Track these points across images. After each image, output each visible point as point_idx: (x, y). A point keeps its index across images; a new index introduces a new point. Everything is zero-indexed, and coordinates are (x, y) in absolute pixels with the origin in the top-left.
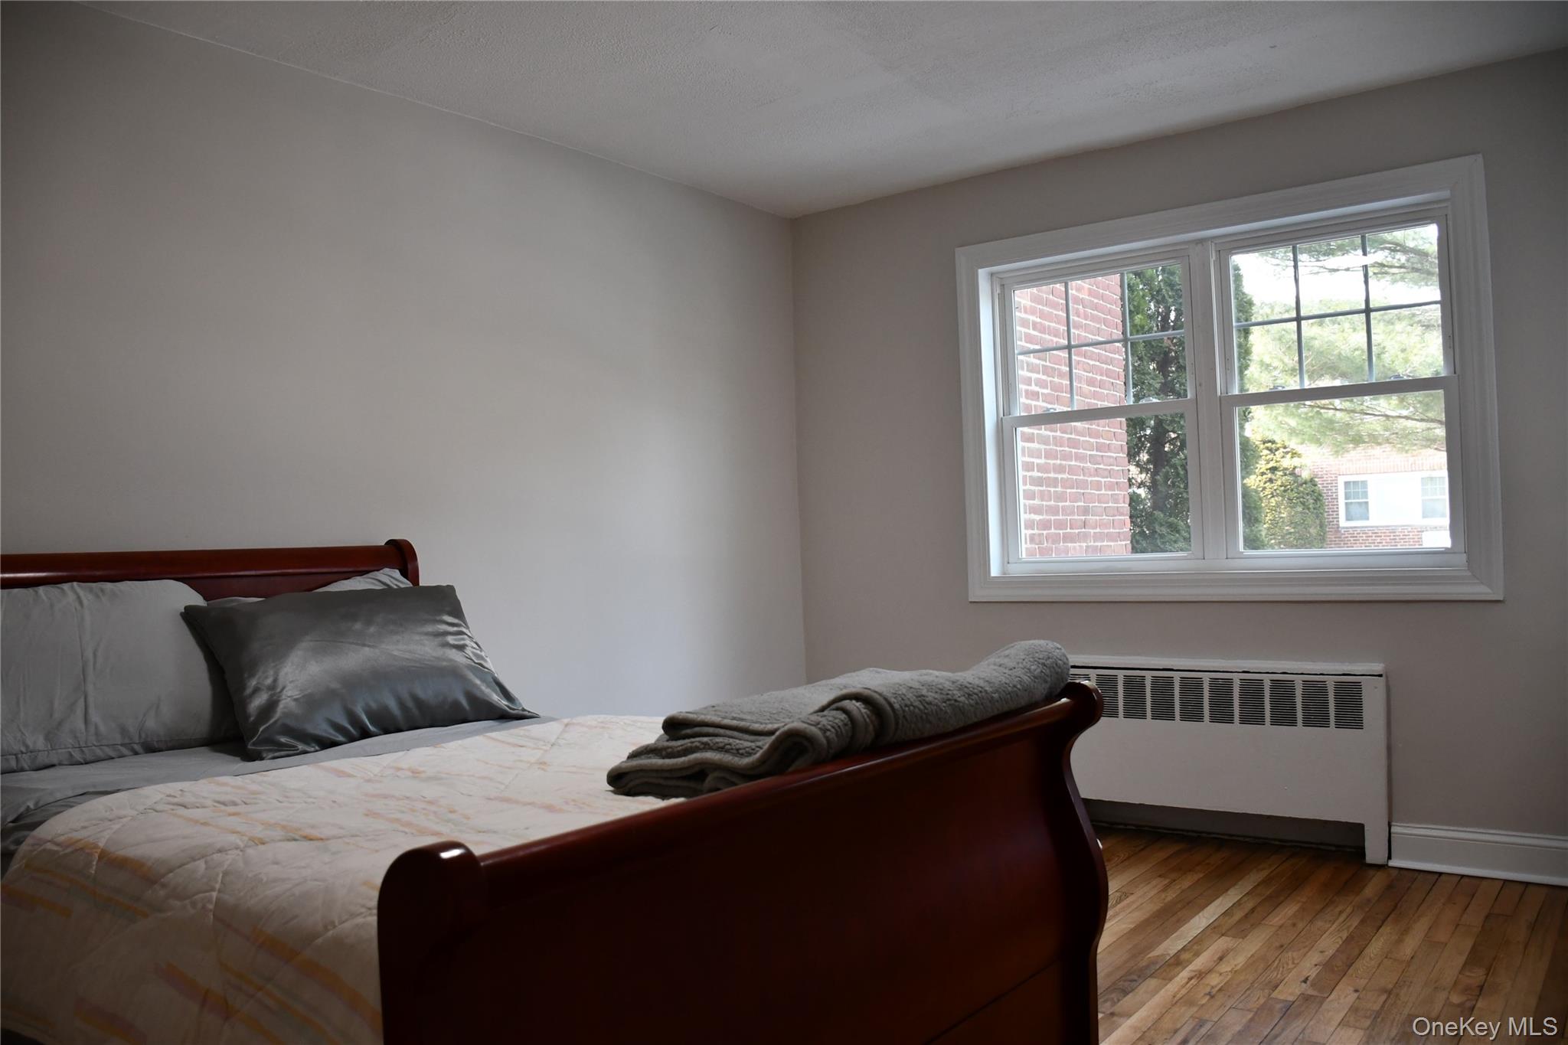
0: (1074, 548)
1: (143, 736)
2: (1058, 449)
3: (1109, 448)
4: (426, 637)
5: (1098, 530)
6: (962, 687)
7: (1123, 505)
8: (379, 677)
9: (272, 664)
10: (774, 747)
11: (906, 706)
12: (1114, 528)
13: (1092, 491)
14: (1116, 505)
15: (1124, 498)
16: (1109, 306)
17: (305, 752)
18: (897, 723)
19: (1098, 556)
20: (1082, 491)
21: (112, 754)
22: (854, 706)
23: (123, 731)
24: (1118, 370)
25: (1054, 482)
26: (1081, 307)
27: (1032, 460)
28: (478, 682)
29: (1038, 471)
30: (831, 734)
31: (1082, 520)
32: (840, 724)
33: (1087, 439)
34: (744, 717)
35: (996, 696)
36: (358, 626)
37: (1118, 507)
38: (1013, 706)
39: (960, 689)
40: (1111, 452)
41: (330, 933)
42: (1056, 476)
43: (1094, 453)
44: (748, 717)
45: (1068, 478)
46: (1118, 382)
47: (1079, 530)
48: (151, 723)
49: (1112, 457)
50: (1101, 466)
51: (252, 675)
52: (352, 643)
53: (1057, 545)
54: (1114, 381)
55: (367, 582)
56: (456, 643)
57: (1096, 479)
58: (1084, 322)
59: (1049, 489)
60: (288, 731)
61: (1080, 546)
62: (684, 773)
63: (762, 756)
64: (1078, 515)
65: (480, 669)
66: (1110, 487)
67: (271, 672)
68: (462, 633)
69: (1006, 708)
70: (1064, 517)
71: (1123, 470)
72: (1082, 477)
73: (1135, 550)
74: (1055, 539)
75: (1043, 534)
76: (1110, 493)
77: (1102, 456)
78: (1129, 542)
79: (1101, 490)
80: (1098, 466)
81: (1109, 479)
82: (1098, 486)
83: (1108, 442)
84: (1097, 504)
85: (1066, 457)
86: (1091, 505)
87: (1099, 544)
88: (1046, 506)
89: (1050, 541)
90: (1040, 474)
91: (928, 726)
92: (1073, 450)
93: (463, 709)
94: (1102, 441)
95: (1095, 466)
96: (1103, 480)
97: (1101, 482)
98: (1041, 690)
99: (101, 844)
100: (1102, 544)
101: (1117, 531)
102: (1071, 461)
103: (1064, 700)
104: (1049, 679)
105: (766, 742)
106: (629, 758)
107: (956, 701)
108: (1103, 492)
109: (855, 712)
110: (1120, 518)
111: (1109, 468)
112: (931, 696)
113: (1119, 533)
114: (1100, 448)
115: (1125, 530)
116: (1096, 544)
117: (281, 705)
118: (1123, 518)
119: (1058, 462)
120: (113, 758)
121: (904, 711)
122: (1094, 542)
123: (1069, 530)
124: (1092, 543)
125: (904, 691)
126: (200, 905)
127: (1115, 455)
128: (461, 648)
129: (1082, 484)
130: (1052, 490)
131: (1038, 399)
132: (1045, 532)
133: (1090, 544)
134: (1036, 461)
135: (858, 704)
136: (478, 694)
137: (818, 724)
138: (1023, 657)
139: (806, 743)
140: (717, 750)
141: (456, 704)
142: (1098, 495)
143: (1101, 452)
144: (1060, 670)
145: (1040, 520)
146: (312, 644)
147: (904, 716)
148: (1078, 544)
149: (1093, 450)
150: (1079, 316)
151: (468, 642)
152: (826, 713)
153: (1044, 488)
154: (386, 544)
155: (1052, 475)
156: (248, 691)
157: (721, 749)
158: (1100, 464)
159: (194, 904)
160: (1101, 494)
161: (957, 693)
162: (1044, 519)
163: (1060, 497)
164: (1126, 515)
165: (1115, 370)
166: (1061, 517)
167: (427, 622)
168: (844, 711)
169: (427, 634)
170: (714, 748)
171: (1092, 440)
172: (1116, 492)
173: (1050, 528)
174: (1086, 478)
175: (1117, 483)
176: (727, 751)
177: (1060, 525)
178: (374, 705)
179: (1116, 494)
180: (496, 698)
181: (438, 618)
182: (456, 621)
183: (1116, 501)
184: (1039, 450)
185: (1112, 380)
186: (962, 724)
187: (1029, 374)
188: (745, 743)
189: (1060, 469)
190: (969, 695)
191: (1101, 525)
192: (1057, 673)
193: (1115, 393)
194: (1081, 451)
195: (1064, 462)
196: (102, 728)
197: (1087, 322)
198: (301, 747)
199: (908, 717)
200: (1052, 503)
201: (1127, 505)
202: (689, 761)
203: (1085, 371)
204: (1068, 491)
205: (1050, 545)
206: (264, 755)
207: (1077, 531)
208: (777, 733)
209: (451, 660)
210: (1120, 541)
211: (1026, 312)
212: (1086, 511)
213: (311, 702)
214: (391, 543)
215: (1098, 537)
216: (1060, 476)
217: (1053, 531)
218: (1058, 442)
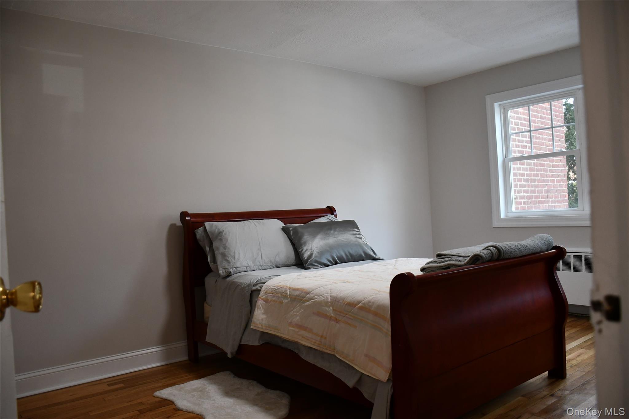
0: (543, 207)
1: (276, 263)
2: (536, 167)
3: (558, 166)
4: (351, 235)
5: (553, 199)
6: (521, 245)
7: (565, 189)
8: (339, 246)
9: (310, 243)
10: (471, 259)
11: (506, 249)
12: (560, 198)
13: (551, 184)
14: (561, 189)
15: (565, 186)
16: (558, 109)
17: (321, 268)
18: (504, 253)
19: (554, 209)
20: (546, 184)
21: (268, 268)
22: (492, 248)
23: (271, 261)
24: (562, 134)
25: (534, 181)
26: (545, 110)
27: (524, 172)
28: (366, 248)
29: (527, 176)
30: (487, 255)
31: (546, 195)
32: (489, 253)
33: (548, 163)
34: (459, 253)
35: (531, 248)
36: (332, 232)
37: (562, 190)
38: (536, 251)
39: (521, 246)
40: (559, 168)
41: (366, 300)
42: (534, 178)
43: (551, 168)
44: (461, 253)
45: (540, 179)
46: (562, 139)
47: (545, 199)
48: (278, 259)
49: (560, 170)
50: (555, 173)
51: (305, 246)
52: (331, 237)
53: (535, 205)
54: (560, 139)
55: (325, 219)
56: (359, 237)
57: (552, 178)
58: (546, 116)
59: (532, 183)
60: (317, 262)
61: (545, 205)
62: (443, 267)
63: (467, 262)
64: (544, 193)
65: (366, 244)
66: (558, 181)
67: (310, 245)
68: (361, 234)
69: (534, 252)
70: (538, 194)
71: (564, 175)
72: (546, 178)
73: (570, 207)
74: (534, 203)
75: (529, 201)
76: (559, 184)
77: (555, 169)
78: (567, 203)
79: (554, 183)
80: (553, 173)
81: (558, 179)
82: (553, 181)
83: (558, 164)
84: (553, 189)
85: (539, 170)
86: (550, 189)
87: (554, 204)
88: (530, 190)
89: (532, 204)
90: (528, 178)
91: (512, 255)
92: (542, 168)
93: (363, 256)
94: (555, 163)
95: (552, 174)
96: (555, 179)
97: (555, 180)
98: (544, 248)
99: (288, 286)
100: (555, 204)
101: (562, 199)
102: (541, 172)
103: (552, 251)
104: (547, 245)
105: (468, 258)
106: (426, 264)
107: (519, 248)
108: (556, 184)
109: (493, 251)
110: (563, 194)
111: (558, 174)
112: (513, 247)
113: (563, 200)
114: (554, 166)
115: (565, 199)
116: (553, 204)
117: (314, 254)
118: (564, 194)
119: (536, 172)
120: (268, 269)
121: (506, 250)
122: (552, 203)
123: (540, 199)
124: (551, 204)
125: (505, 245)
126: (325, 297)
127: (561, 169)
128: (361, 238)
129: (547, 181)
130: (533, 184)
131: (526, 148)
132: (530, 200)
133: (550, 205)
134: (526, 172)
135: (493, 248)
136: (367, 252)
137: (483, 252)
138: (539, 238)
139: (480, 258)
140: (453, 261)
141: (361, 255)
142: (553, 185)
143: (554, 168)
144: (550, 243)
145: (528, 196)
146: (320, 237)
147: (506, 252)
148: (544, 205)
149: (551, 167)
150: (544, 114)
151: (362, 237)
152: (484, 250)
153: (529, 183)
154: (326, 208)
155: (533, 178)
156: (304, 251)
157: (455, 260)
158: (554, 173)
159: (323, 297)
160: (555, 185)
161: (520, 247)
162: (529, 195)
163: (537, 186)
164: (566, 193)
165: (561, 135)
166: (537, 194)
167: (351, 230)
168: (490, 250)
169: (351, 234)
170: (453, 260)
171: (550, 163)
172: (562, 184)
173: (532, 199)
174: (548, 178)
175: (562, 180)
176: (456, 261)
177: (536, 197)
178: (339, 255)
179: (561, 184)
180: (372, 254)
181: (353, 230)
182: (358, 230)
183: (561, 187)
184: (527, 168)
185: (559, 139)
186: (521, 255)
187: (522, 139)
188: (462, 259)
189: (537, 175)
190: (523, 247)
191: (555, 197)
192: (549, 244)
193: (561, 144)
194: (545, 168)
195: (538, 173)
196: (266, 261)
197: (548, 116)
198: (320, 266)
199: (507, 252)
200: (533, 189)
201: (567, 189)
202: (446, 264)
203: (547, 136)
204: (540, 184)
205: (532, 205)
206: (311, 268)
207: (544, 199)
208: (471, 256)
209: (359, 242)
210: (564, 203)
211: (521, 114)
212: (548, 192)
213: (321, 253)
214: (328, 207)
215: (552, 202)
216: (536, 178)
217: (533, 199)
218: (535, 165)
